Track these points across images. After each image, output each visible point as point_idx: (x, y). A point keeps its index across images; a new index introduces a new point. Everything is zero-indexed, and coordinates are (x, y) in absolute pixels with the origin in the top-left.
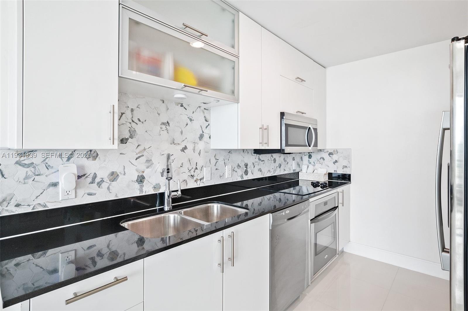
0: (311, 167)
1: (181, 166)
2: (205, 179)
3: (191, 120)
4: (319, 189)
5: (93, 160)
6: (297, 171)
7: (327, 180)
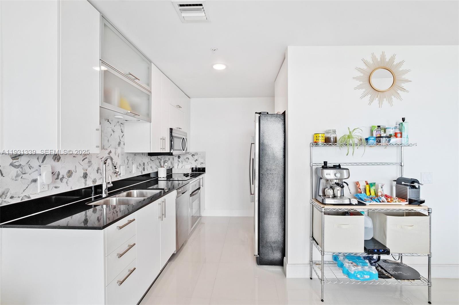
0: (180, 164)
1: (108, 166)
2: (121, 175)
3: (114, 132)
4: (189, 178)
5: (58, 162)
6: (171, 168)
7: (191, 172)
